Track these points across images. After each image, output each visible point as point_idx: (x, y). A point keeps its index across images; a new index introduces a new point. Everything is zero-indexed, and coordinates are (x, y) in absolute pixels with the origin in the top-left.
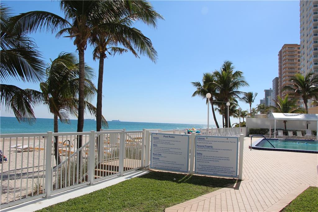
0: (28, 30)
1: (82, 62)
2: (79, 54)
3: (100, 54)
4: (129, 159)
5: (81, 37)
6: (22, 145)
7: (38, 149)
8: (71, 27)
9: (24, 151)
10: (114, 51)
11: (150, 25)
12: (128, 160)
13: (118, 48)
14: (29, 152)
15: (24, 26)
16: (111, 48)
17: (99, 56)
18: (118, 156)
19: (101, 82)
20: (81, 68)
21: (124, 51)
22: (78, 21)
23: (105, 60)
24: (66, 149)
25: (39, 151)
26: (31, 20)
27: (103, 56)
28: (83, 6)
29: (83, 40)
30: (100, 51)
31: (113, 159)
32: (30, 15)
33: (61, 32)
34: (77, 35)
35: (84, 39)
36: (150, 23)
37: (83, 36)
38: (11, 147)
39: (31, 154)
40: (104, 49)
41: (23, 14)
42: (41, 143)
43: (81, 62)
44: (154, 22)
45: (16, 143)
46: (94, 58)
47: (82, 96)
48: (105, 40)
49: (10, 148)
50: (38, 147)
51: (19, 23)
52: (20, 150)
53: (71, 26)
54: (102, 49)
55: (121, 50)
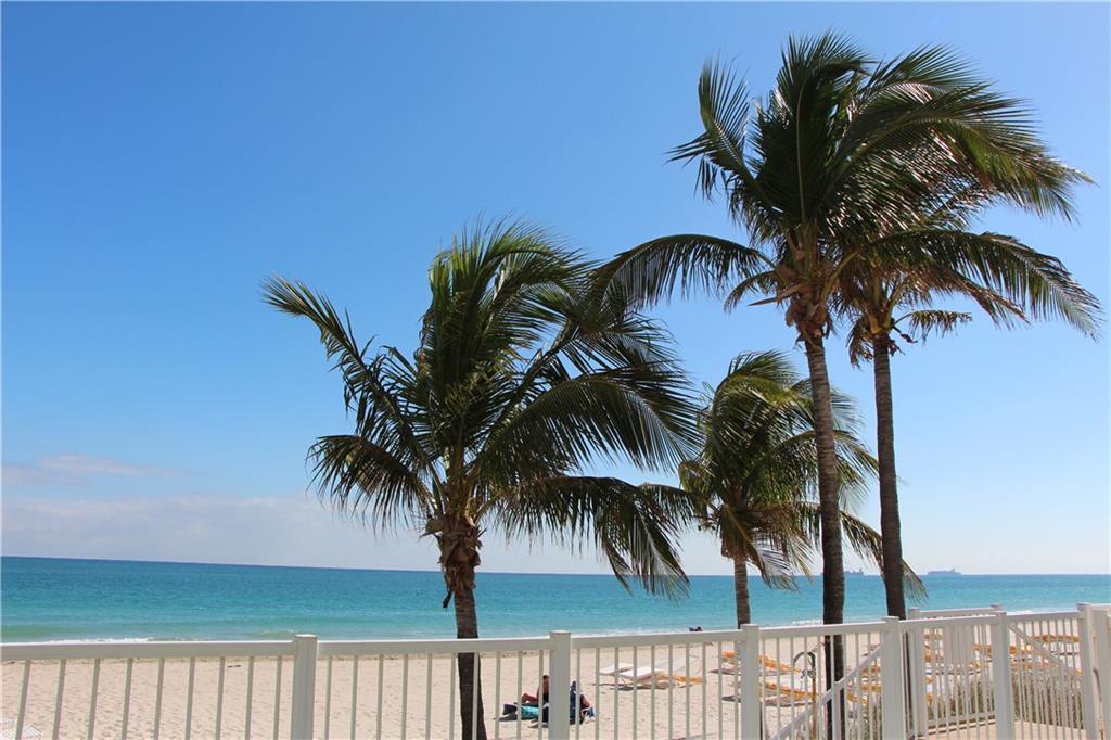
0: (643, 297)
1: (822, 379)
2: (808, 354)
3: (876, 342)
4: (1026, 724)
5: (809, 295)
6: (632, 665)
7: (683, 679)
8: (772, 269)
9: (639, 685)
10: (923, 325)
11: (1047, 213)
12: (1022, 725)
13: (936, 313)
14: (656, 691)
15: (631, 286)
16: (909, 315)
17: (872, 351)
18: (961, 714)
19: (887, 441)
20: (820, 401)
21: (958, 319)
22: (792, 246)
23: (894, 361)
24: (775, 682)
25: (688, 687)
26: (651, 266)
27: (884, 348)
28: (802, 195)
29: (816, 307)
30: (874, 332)
31: (964, 722)
32: (646, 253)
33: (739, 291)
34: (794, 293)
35: (819, 301)
36: (1048, 208)
37: (814, 293)
38: (601, 671)
39: (661, 694)
40: (887, 324)
41: (624, 254)
42: (691, 659)
43: (817, 380)
44: (1062, 201)
45: (613, 660)
46: (854, 359)
47: (830, 496)
48: (884, 293)
49: (598, 674)
50: (684, 674)
51: (618, 283)
52: (628, 682)
53: (772, 265)
54: (880, 325)
55: (947, 319)
